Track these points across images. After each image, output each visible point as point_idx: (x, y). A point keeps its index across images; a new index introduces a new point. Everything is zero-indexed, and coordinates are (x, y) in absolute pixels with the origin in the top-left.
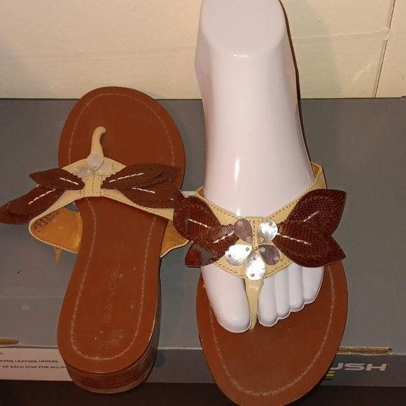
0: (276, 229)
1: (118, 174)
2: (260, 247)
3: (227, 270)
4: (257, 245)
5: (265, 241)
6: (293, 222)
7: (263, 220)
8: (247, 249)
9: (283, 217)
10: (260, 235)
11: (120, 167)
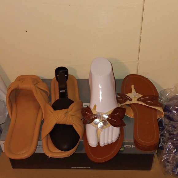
0: (107, 116)
1: (141, 98)
2: (103, 120)
3: (94, 126)
4: (102, 120)
5: (104, 119)
6: (112, 115)
7: (104, 114)
8: (99, 121)
9: (110, 113)
10: (103, 117)
11: (140, 96)
